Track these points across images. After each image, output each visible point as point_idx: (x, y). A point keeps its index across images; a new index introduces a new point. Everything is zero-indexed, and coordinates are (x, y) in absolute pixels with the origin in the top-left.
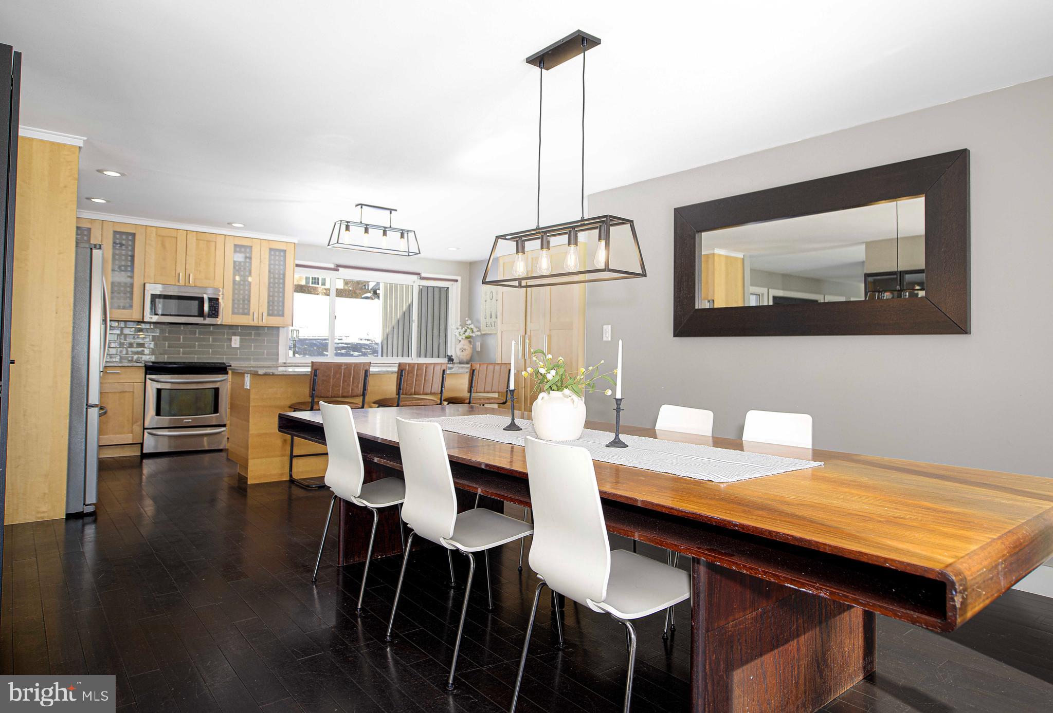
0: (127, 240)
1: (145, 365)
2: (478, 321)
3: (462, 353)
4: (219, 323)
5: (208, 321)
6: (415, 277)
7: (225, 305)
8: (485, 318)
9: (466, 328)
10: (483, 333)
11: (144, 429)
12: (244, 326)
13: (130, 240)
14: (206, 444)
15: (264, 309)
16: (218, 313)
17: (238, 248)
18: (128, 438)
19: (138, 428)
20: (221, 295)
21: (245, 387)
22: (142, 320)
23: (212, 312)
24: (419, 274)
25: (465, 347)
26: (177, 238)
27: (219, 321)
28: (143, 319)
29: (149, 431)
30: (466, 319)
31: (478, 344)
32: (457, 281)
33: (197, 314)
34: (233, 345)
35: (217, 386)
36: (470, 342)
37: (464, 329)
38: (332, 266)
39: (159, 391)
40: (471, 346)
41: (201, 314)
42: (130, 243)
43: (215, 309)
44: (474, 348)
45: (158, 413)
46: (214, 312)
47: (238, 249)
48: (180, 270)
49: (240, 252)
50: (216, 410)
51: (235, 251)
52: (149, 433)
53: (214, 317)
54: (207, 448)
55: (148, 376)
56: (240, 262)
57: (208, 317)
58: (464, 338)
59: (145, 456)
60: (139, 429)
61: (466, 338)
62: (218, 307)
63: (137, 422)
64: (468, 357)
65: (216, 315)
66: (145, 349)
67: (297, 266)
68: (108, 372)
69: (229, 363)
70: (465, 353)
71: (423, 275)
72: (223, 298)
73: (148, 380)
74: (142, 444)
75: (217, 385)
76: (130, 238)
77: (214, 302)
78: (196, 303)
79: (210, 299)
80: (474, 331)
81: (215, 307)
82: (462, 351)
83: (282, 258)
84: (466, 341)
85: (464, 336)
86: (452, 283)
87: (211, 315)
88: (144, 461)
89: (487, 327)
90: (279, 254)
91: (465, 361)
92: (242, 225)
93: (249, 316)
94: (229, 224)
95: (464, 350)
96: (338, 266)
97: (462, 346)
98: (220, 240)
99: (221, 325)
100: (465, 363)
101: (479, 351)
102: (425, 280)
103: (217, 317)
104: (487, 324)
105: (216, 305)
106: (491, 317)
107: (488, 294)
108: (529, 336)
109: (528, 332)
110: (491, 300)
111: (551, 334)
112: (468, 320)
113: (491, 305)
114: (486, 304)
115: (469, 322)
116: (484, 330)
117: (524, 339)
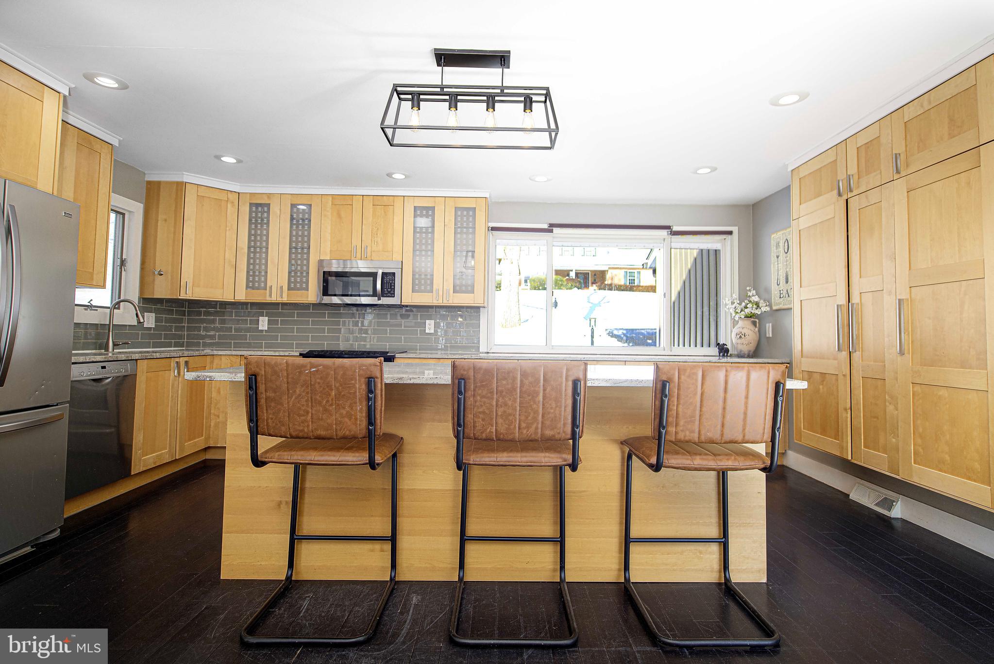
2: (768, 291)
3: (739, 341)
4: (397, 303)
5: (385, 301)
7: (404, 281)
8: (778, 285)
9: (746, 301)
10: (774, 308)
15: (450, 285)
16: (394, 291)
17: (419, 211)
20: (398, 269)
23: (387, 291)
24: (668, 227)
25: (744, 331)
26: (352, 205)
27: (397, 301)
28: (317, 301)
30: (748, 288)
31: (769, 326)
32: (730, 233)
33: (369, 293)
34: (427, 331)
36: (754, 323)
37: (743, 304)
38: (546, 226)
40: (757, 329)
41: (373, 292)
43: (391, 286)
44: (761, 333)
46: (389, 290)
48: (356, 242)
49: (421, 215)
51: (416, 215)
53: (389, 296)
56: (421, 228)
57: (384, 296)
58: (743, 317)
61: (746, 317)
62: (394, 283)
64: (752, 347)
65: (391, 294)
70: (745, 341)
71: (675, 229)
72: (398, 272)
76: (307, 210)
77: (389, 277)
78: (368, 279)
79: (383, 274)
80: (760, 305)
81: (391, 283)
82: (740, 337)
83: (471, 219)
84: (748, 323)
85: (742, 315)
86: (724, 237)
87: (387, 294)
89: (780, 297)
90: (468, 213)
91: (746, 353)
92: (404, 177)
93: (432, 294)
94: (389, 175)
95: (743, 336)
96: (552, 225)
97: (741, 330)
98: (398, 203)
99: (401, 306)
100: (746, 356)
101: (769, 337)
102: (679, 235)
103: (393, 295)
104: (780, 294)
105: (392, 281)
106: (787, 281)
107: (781, 244)
108: (858, 304)
109: (855, 298)
110: (786, 253)
111: (912, 296)
112: (752, 290)
113: (786, 261)
114: (778, 261)
115: (752, 293)
116: (777, 303)
117: (845, 312)
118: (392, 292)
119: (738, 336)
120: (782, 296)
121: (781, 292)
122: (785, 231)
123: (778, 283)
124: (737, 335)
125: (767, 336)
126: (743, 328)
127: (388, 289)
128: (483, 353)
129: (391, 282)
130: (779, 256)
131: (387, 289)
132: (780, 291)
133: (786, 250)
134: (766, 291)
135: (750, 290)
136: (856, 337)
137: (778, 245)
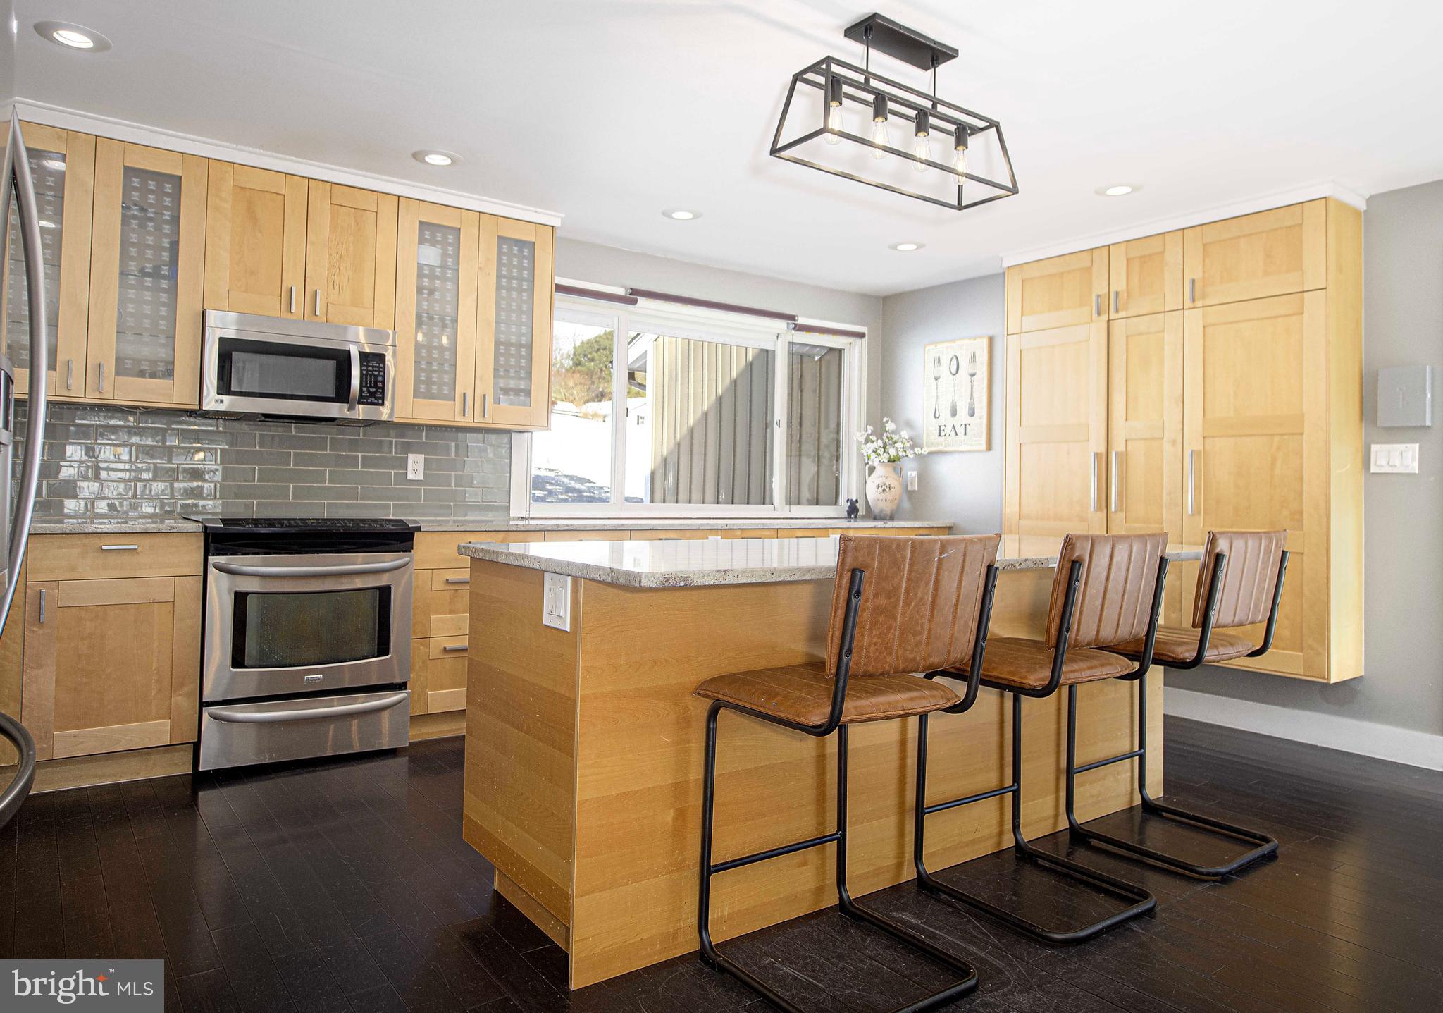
0: (160, 193)
1: (206, 528)
3: (882, 496)
4: (384, 418)
5: (361, 412)
6: (782, 325)
7: (399, 373)
8: (936, 418)
9: (887, 439)
10: (923, 450)
11: (202, 704)
12: (436, 426)
13: (168, 195)
14: (355, 737)
15: (487, 386)
16: (383, 393)
17: (429, 231)
18: (158, 731)
19: (185, 703)
20: (391, 349)
21: (547, 621)
22: (197, 407)
23: (369, 391)
24: (792, 318)
25: (889, 481)
26: (284, 196)
27: (384, 413)
28: (200, 404)
29: (212, 709)
30: (885, 419)
31: (912, 474)
32: (862, 335)
33: (332, 395)
34: (411, 476)
35: (383, 583)
36: (896, 470)
37: (883, 442)
38: (621, 291)
39: (240, 599)
40: (899, 479)
41: (342, 394)
42: (167, 201)
43: (376, 382)
44: (904, 484)
45: (238, 660)
46: (372, 390)
47: (427, 235)
48: (292, 279)
49: (433, 243)
50: (383, 649)
51: (422, 241)
52: (213, 716)
53: (372, 404)
54: (357, 749)
55: (212, 559)
56: (432, 268)
57: (360, 403)
58: (886, 460)
59: (202, 780)
60: (189, 705)
61: (891, 460)
62: (384, 377)
63: (182, 685)
64: (894, 505)
65: (378, 398)
66: (206, 485)
67: (560, 288)
68: (104, 547)
69: (416, 522)
70: (889, 496)
71: (802, 320)
72: (394, 354)
73: (211, 569)
74: (197, 746)
75: (383, 581)
76: (168, 188)
77: (375, 362)
78: (331, 364)
79: (364, 357)
80: (906, 445)
81: (376, 376)
82: (884, 490)
83: (526, 263)
84: (891, 470)
85: (885, 458)
86: (850, 340)
87: (367, 398)
88: (200, 794)
89: (940, 435)
90: (521, 251)
91: (889, 513)
92: (448, 162)
93: (453, 402)
94: (418, 156)
95: (887, 489)
96: (635, 292)
97: (884, 480)
98: (388, 208)
99: (388, 424)
100: (888, 518)
101: (913, 491)
102: (803, 331)
103: (380, 402)
104: (940, 430)
105: (379, 371)
106: (954, 414)
107: (945, 361)
108: (1122, 453)
109: (1118, 446)
110: (954, 375)
111: (1207, 447)
112: (890, 422)
113: (954, 386)
114: (937, 385)
115: (890, 426)
116: (932, 444)
117: (1104, 461)
118: (378, 395)
119: (881, 489)
120: (942, 433)
121: (942, 428)
122: (952, 344)
123: (937, 415)
124: (878, 487)
125: (909, 489)
126: (887, 477)
127: (371, 387)
128: (514, 519)
129: (376, 373)
130: (939, 378)
131: (368, 388)
132: (940, 427)
133: (954, 371)
134: (909, 424)
135: (887, 422)
136: (1120, 495)
137: (937, 361)
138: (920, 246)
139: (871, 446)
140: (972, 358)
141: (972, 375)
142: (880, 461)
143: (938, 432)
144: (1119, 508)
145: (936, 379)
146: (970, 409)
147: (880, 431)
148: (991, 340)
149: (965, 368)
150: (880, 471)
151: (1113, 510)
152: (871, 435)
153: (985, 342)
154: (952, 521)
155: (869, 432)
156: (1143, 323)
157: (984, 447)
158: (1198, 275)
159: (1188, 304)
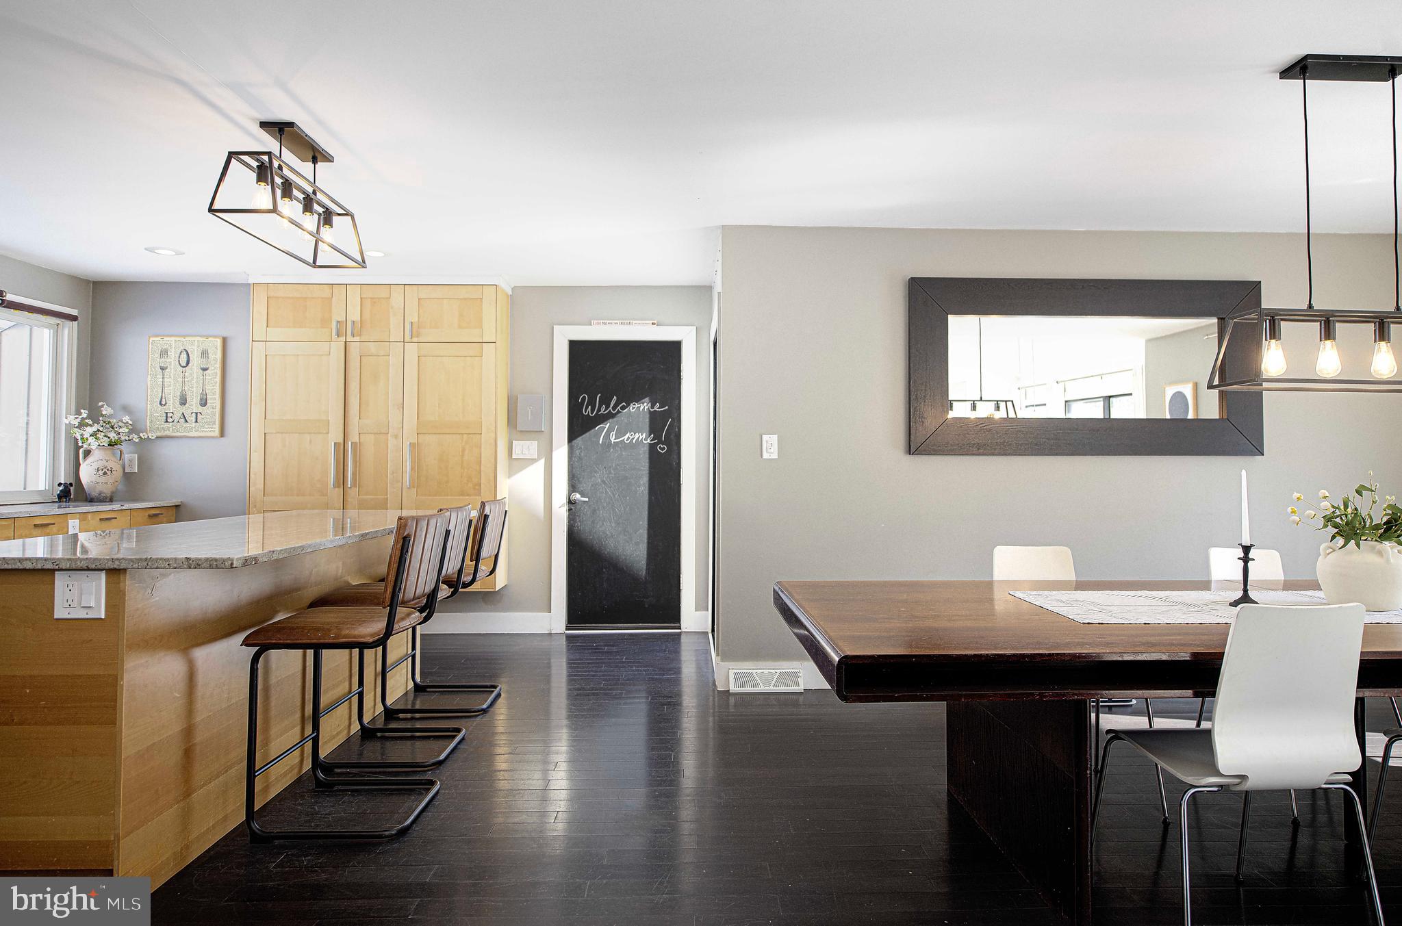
3: (103, 479)
10: (152, 434)
30: (100, 404)
31: (132, 457)
32: (72, 318)
37: (98, 426)
70: (110, 478)
71: (10, 297)
82: (105, 473)
85: (105, 442)
86: (59, 321)
91: (109, 495)
95: (109, 472)
97: (103, 463)
100: (105, 500)
101: (132, 474)
102: (11, 308)
104: (167, 417)
106: (183, 402)
107: (173, 354)
108: (356, 443)
109: (353, 437)
110: (183, 367)
111: (420, 441)
112: (105, 406)
113: (184, 377)
114: (163, 375)
115: (106, 410)
116: (158, 428)
117: (341, 450)
119: (101, 473)
120: (169, 420)
121: (169, 415)
122: (182, 339)
123: (163, 403)
124: (95, 471)
125: (128, 471)
126: (105, 461)
130: (166, 368)
132: (167, 413)
133: (184, 363)
134: (126, 409)
135: (103, 406)
136: (354, 474)
137: (164, 353)
138: (178, 253)
139: (90, 430)
140: (205, 354)
141: (205, 369)
142: (99, 445)
143: (165, 418)
144: (354, 484)
145: (163, 369)
146: (201, 399)
147: (95, 416)
148: (225, 341)
149: (196, 360)
150: (97, 455)
151: (349, 486)
152: (86, 418)
153: (219, 342)
154: (180, 501)
155: (85, 415)
156: (372, 347)
157: (217, 433)
158: (415, 320)
159: (407, 338)
